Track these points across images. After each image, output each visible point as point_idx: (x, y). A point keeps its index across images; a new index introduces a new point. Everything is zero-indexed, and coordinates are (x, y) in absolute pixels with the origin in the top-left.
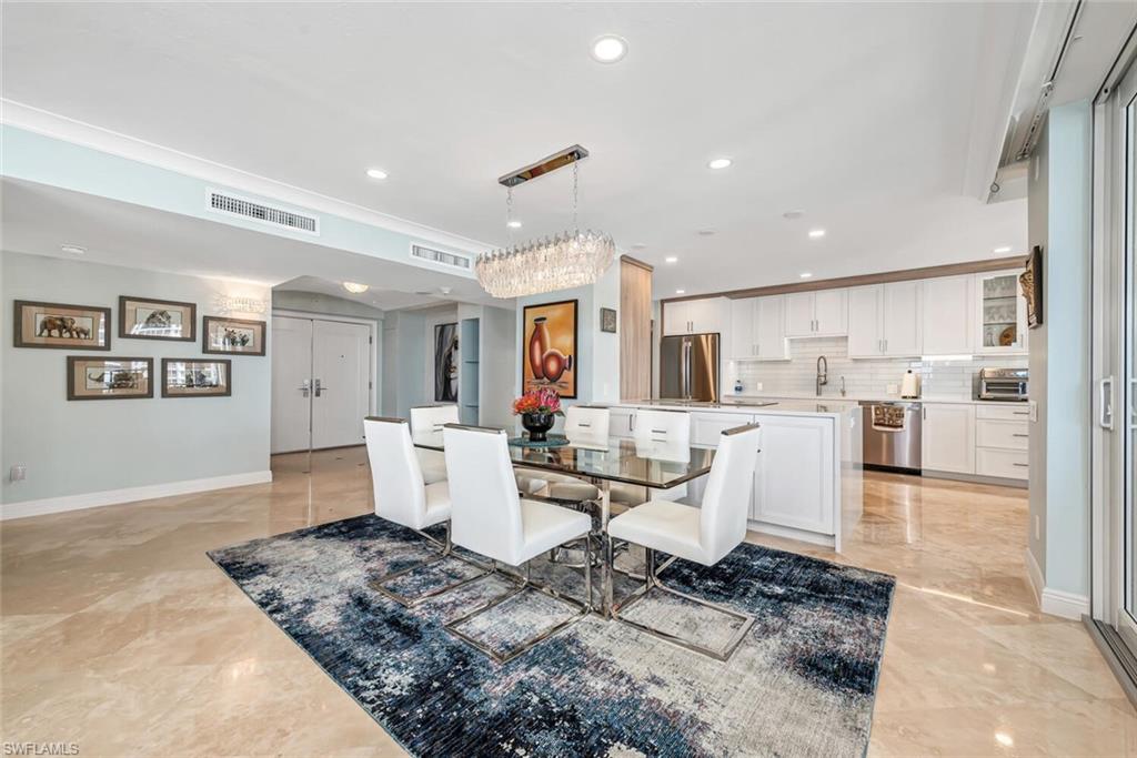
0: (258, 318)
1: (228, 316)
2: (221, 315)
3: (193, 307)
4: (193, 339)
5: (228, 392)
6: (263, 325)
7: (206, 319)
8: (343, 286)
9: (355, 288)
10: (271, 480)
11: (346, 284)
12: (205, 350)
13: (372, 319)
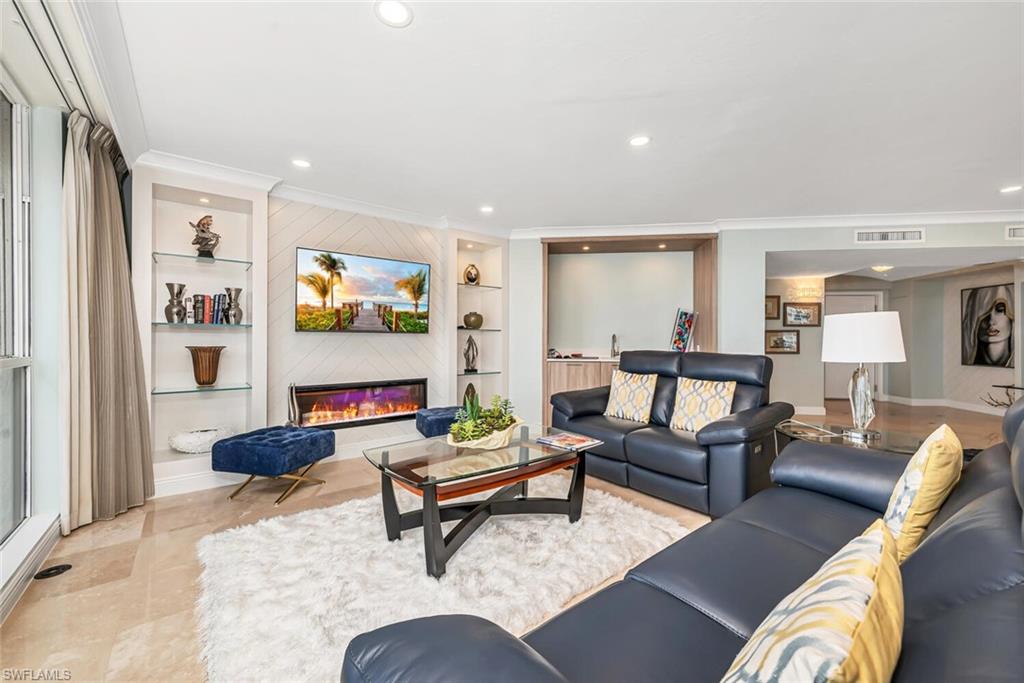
0: (815, 301)
1: (797, 301)
2: (793, 301)
3: (779, 297)
4: (778, 318)
5: (798, 352)
6: (819, 305)
7: (785, 305)
8: (870, 269)
9: (880, 269)
10: (824, 414)
11: (875, 268)
12: (785, 324)
13: (876, 290)
